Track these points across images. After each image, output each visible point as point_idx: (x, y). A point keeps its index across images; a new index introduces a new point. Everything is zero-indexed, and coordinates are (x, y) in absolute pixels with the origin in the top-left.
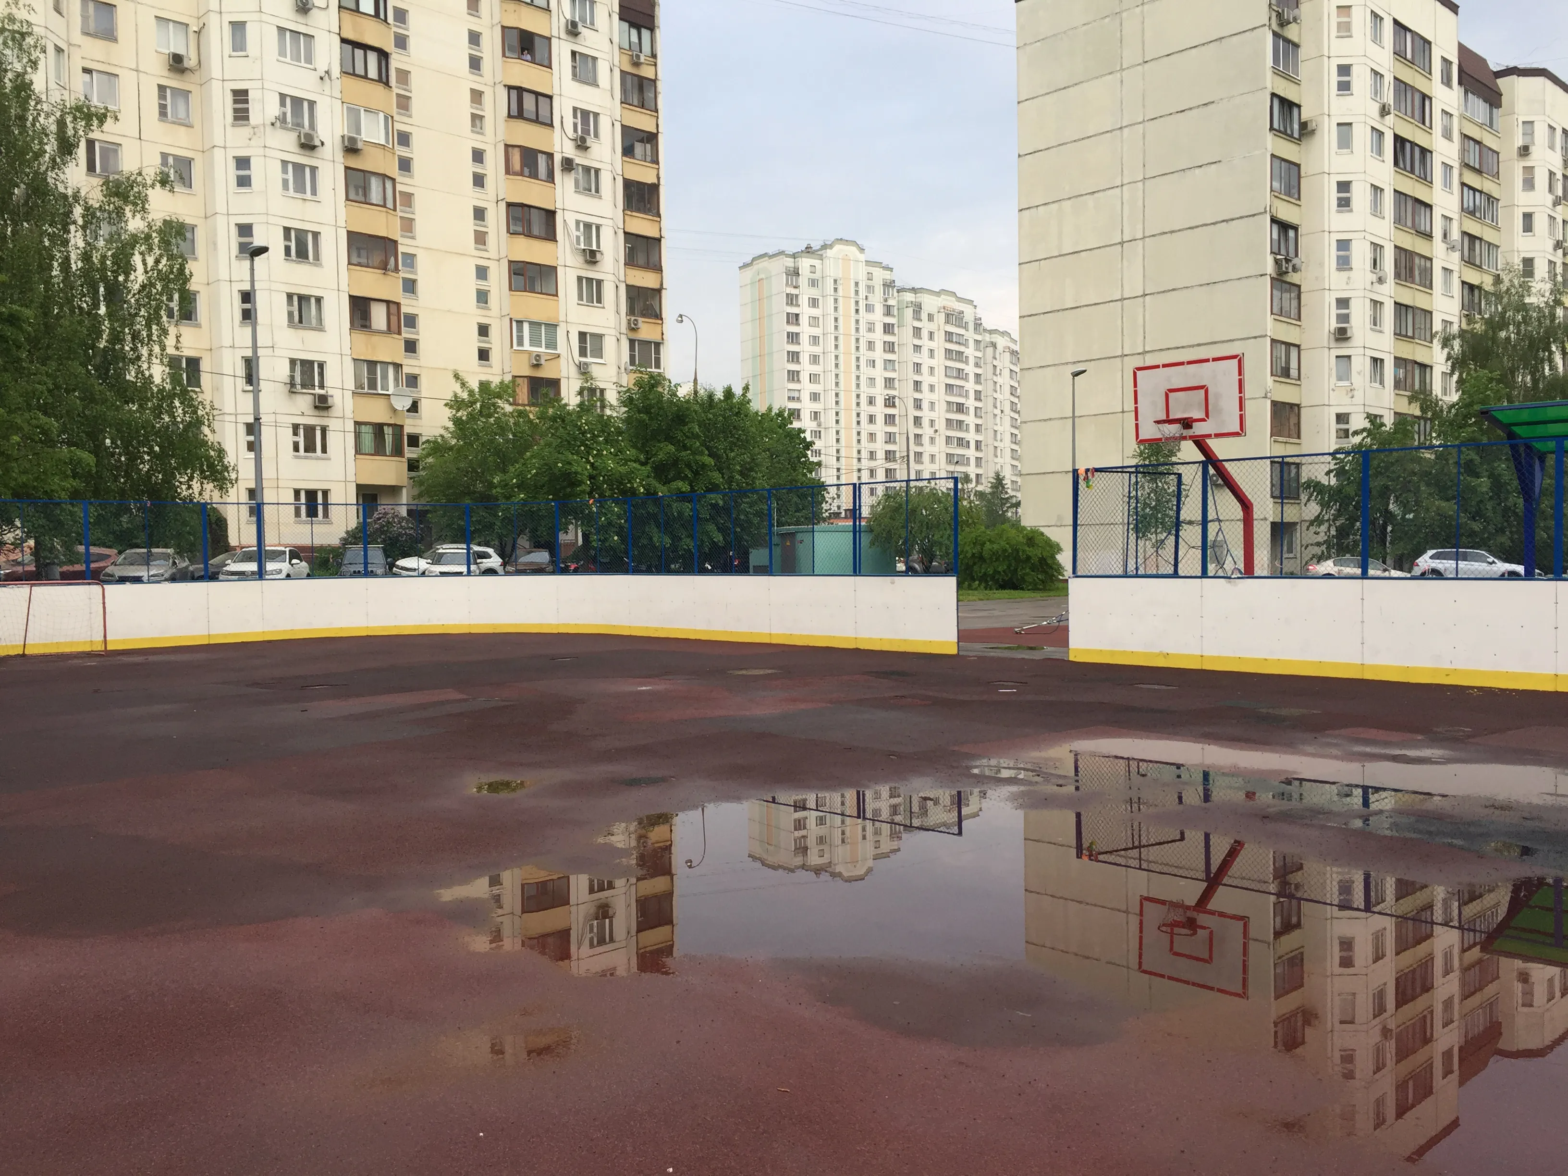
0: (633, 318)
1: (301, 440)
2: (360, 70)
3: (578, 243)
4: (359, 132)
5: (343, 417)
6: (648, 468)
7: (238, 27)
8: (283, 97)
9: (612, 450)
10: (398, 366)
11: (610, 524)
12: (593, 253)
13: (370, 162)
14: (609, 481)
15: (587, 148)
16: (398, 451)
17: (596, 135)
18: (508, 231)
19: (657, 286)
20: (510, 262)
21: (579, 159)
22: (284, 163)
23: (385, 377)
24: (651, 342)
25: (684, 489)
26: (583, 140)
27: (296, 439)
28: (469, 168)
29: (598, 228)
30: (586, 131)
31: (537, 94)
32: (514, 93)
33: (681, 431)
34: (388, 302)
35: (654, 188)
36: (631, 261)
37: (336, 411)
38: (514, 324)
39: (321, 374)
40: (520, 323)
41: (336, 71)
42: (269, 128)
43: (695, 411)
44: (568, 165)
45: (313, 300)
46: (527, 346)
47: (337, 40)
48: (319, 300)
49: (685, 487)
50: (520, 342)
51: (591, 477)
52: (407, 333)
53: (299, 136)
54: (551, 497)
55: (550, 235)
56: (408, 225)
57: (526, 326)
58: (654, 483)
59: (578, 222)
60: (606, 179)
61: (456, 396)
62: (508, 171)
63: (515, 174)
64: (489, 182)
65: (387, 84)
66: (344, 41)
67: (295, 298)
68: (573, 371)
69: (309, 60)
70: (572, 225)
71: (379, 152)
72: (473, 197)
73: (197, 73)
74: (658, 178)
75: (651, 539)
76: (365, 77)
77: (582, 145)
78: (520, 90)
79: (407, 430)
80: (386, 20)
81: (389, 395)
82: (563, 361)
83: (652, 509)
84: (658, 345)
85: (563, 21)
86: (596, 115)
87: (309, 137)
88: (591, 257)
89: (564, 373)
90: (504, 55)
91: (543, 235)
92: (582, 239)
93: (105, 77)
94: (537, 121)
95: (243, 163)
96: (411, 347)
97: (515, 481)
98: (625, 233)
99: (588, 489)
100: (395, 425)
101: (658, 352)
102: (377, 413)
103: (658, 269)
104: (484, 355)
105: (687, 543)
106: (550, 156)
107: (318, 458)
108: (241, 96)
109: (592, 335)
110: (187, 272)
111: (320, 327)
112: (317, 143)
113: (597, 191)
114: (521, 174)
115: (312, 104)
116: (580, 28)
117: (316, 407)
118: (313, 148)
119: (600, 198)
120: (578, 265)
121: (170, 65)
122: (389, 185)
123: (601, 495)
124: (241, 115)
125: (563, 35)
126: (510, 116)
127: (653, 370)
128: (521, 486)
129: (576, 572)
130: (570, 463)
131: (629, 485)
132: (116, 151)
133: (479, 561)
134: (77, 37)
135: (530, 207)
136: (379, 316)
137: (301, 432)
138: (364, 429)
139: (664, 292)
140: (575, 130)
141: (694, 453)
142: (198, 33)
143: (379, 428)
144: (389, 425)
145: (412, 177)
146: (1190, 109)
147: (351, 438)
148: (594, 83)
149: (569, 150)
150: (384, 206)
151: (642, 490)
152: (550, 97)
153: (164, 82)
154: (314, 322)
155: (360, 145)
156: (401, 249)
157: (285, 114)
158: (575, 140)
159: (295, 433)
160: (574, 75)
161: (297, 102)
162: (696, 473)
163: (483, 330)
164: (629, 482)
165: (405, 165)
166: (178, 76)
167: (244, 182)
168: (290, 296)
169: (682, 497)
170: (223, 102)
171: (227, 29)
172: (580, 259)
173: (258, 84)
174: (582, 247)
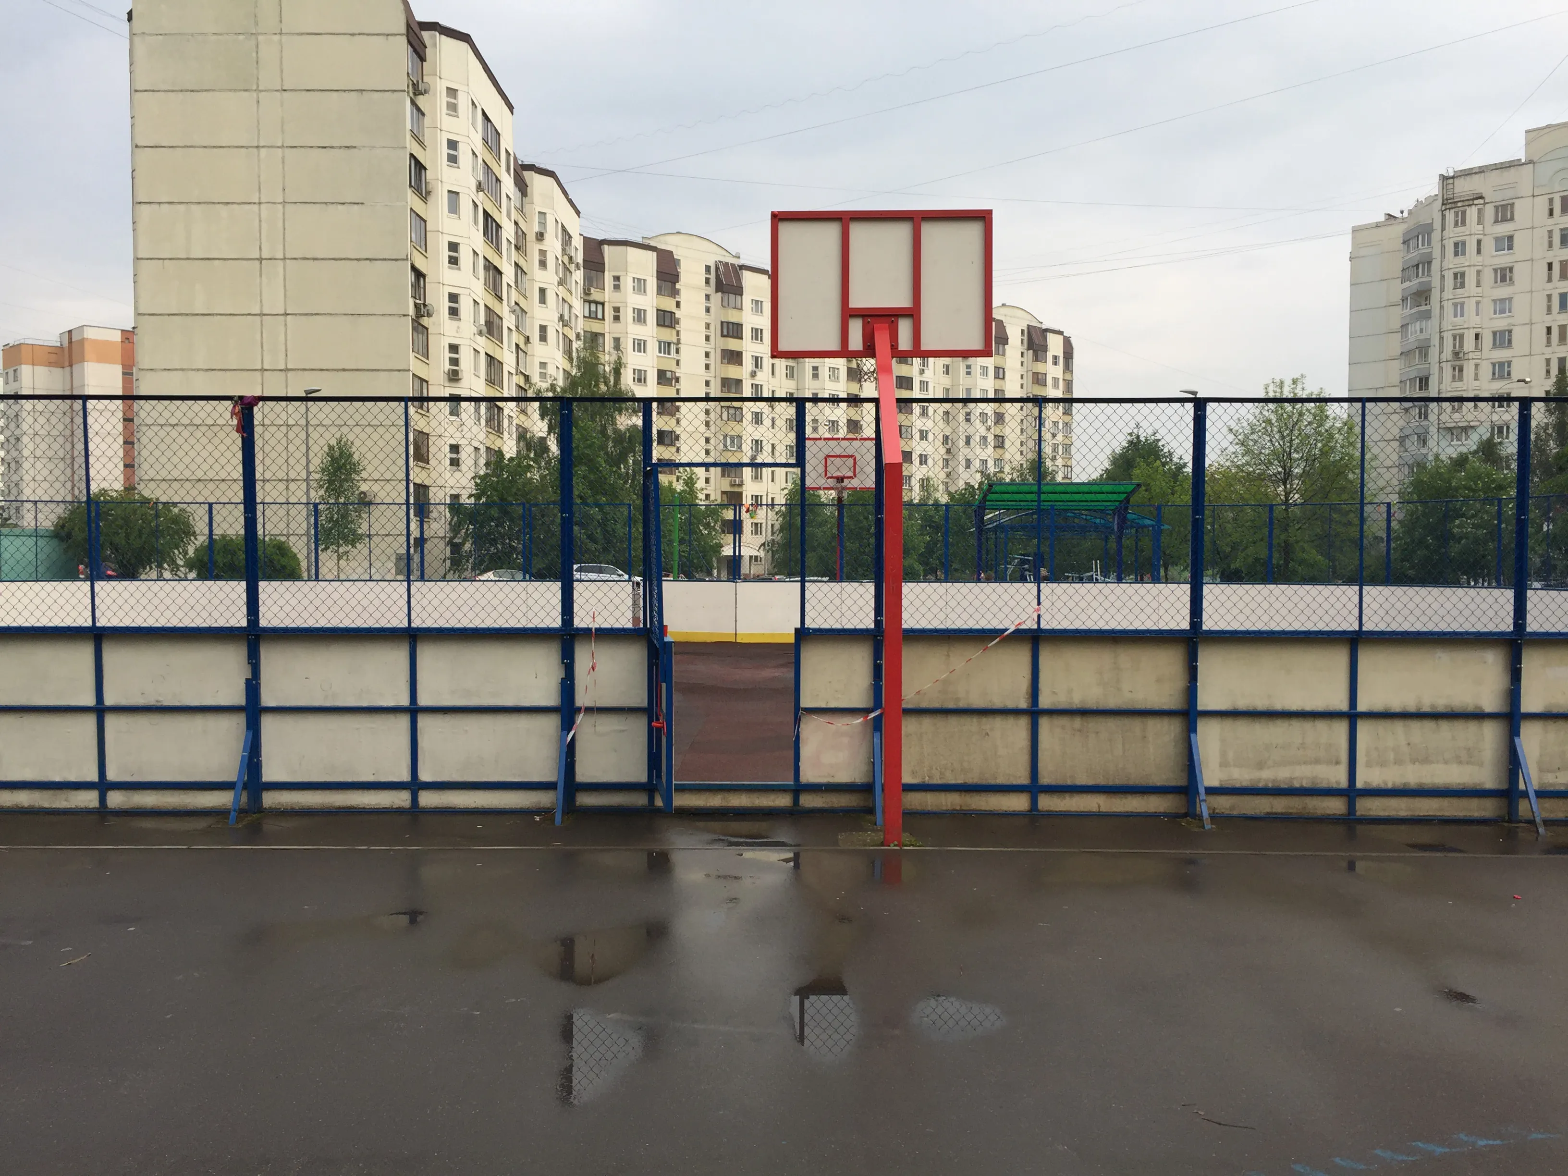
146: (332, 147)
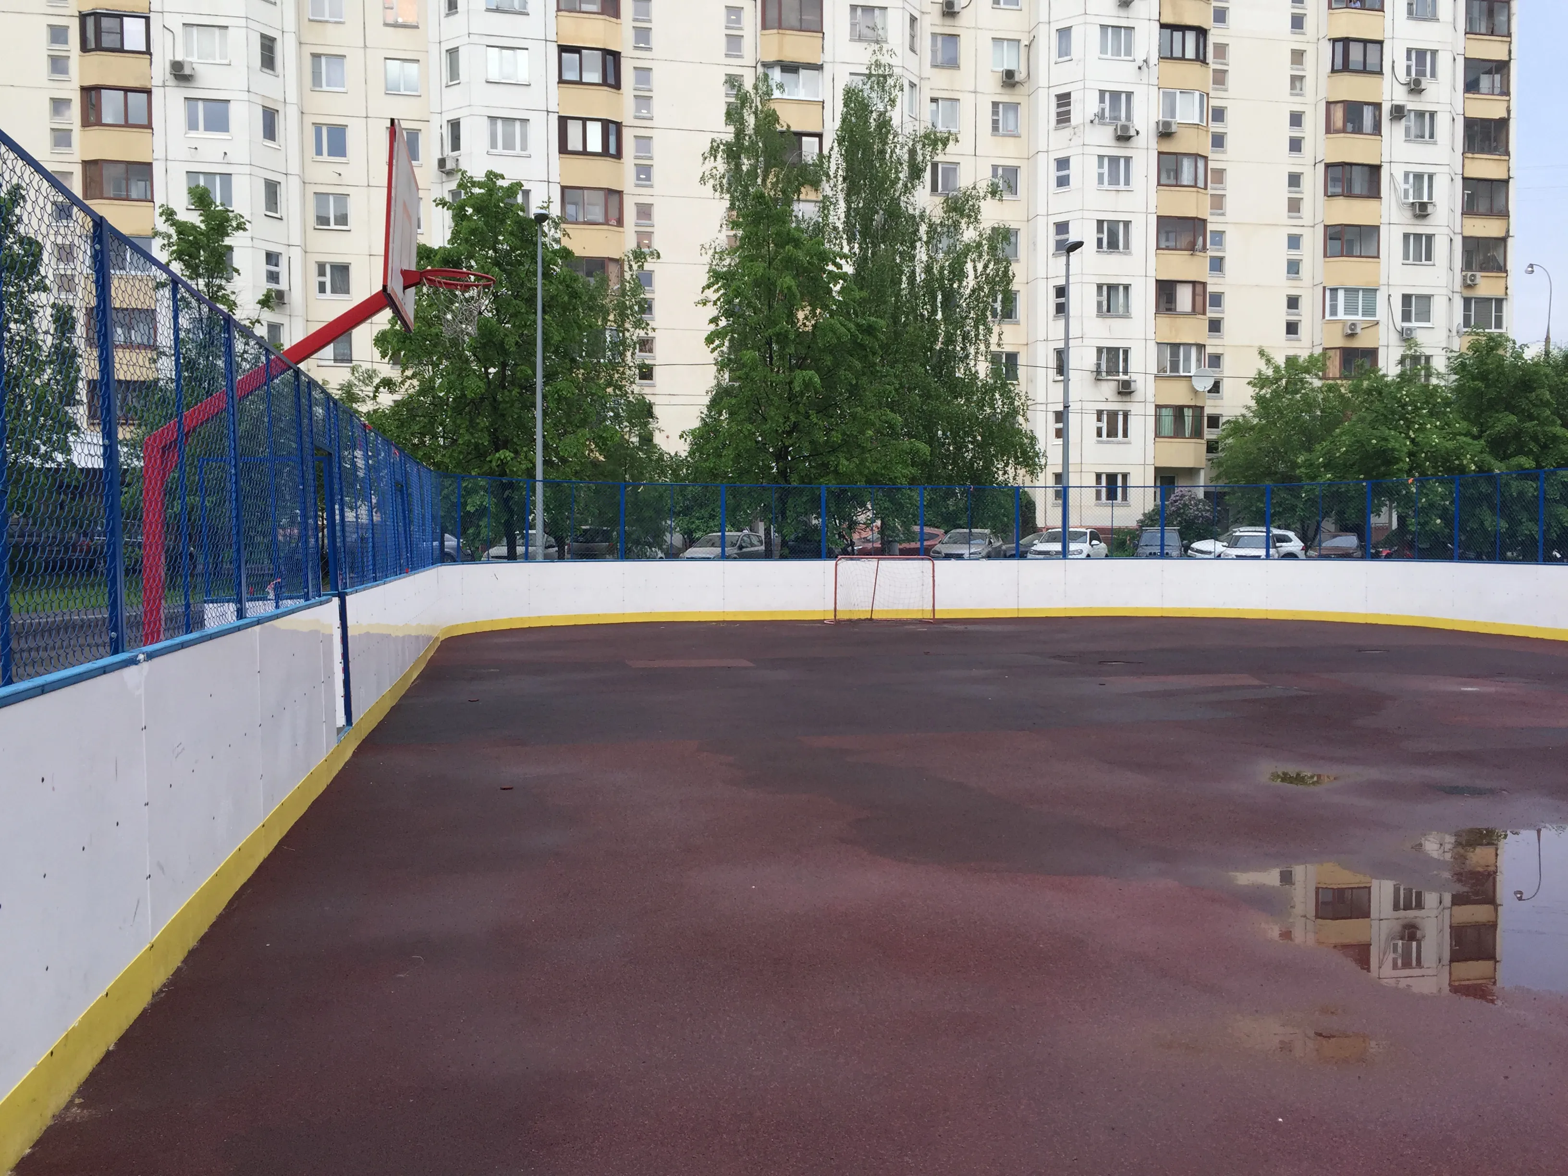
0: (1469, 274)
1: (1104, 425)
2: (1177, 53)
3: (1406, 196)
4: (1173, 115)
5: (1145, 401)
6: (1482, 442)
7: (1064, 33)
8: (1102, 93)
9: (1438, 423)
10: (1201, 347)
11: (1432, 505)
12: (1423, 206)
13: (1184, 143)
14: (1433, 456)
15: (1421, 91)
16: (1197, 433)
17: (1433, 75)
18: (1326, 194)
19: (1502, 234)
20: (1326, 227)
21: (1412, 104)
22: (1101, 157)
23: (1187, 359)
24: (1492, 299)
25: (1527, 466)
26: (1417, 82)
27: (1100, 424)
28: (1287, 132)
29: (1431, 177)
30: (1421, 73)
31: (1365, 42)
32: (1339, 46)
33: (1527, 398)
34: (1194, 283)
35: (1503, 124)
36: (1470, 209)
37: (1138, 396)
38: (1328, 293)
39: (1126, 360)
40: (1334, 290)
41: (1154, 59)
42: (1088, 126)
43: (1547, 376)
44: (1398, 113)
45: (1121, 288)
46: (1341, 315)
47: (1158, 25)
48: (1126, 288)
49: (1527, 462)
50: (1334, 312)
51: (1411, 454)
52: (1211, 313)
53: (1116, 129)
54: (1362, 476)
55: (1374, 192)
56: (1218, 202)
57: (1341, 294)
58: (1488, 458)
59: (1407, 175)
60: (1442, 123)
61: (1260, 373)
62: (1328, 130)
63: (1337, 132)
64: (1306, 146)
65: (1204, 62)
66: (1163, 26)
67: (1105, 288)
68: (1394, 338)
69: (1128, 52)
70: (1400, 177)
71: (1193, 132)
72: (1289, 163)
73: (1026, 85)
74: (1509, 112)
75: (1482, 523)
76: (1183, 58)
77: (1415, 88)
78: (1346, 41)
79: (1208, 411)
81: (1191, 377)
82: (1382, 328)
83: (1484, 488)
84: (1499, 302)
86: (1434, 53)
87: (1125, 128)
88: (1421, 211)
89: (1382, 341)
90: (1330, 7)
91: (1365, 193)
92: (1411, 192)
93: (949, 103)
94: (1364, 70)
95: (1063, 163)
96: (1215, 326)
97: (1321, 460)
98: (1464, 179)
99: (1407, 467)
100: (1196, 406)
101: (1499, 309)
102: (1178, 395)
103: (1505, 214)
104: (1292, 328)
105: (1529, 528)
106: (1378, 106)
107: (1119, 443)
108: (1064, 99)
109: (1419, 297)
110: (1010, 273)
111: (1126, 315)
112: (1132, 132)
113: (1432, 136)
114: (1344, 131)
115: (1129, 95)
117: (1119, 393)
119: (1435, 143)
120: (1405, 221)
121: (1003, 82)
122: (1201, 164)
123: (1423, 474)
124: (1063, 118)
126: (1333, 71)
127: (1493, 330)
128: (1327, 466)
129: (1389, 557)
130: (1386, 439)
131: (1457, 462)
132: (956, 169)
133: (1278, 544)
134: (928, 71)
135: (1351, 165)
136: (1184, 298)
137: (1105, 417)
138: (1164, 412)
139: (1510, 242)
140: (1409, 73)
141: (1542, 424)
142: (1028, 46)
143: (1179, 411)
144: (1189, 407)
145: (1224, 152)
147: (1151, 421)
148: (1434, 18)
149: (1401, 96)
150: (1195, 186)
151: (1473, 468)
152: (1381, 43)
153: (997, 99)
154: (1121, 309)
155: (1174, 128)
156: (1210, 227)
157: (1103, 110)
158: (1408, 84)
159: (1099, 419)
160: (1410, 12)
161: (1115, 95)
162: (1544, 447)
163: (1293, 303)
164: (1458, 458)
165: (1218, 141)
166: (1008, 91)
167: (1063, 182)
168: (1100, 287)
169: (1524, 474)
170: (1048, 108)
171: (1054, 37)
172: (1408, 214)
173: (1080, 85)
174: (1411, 200)
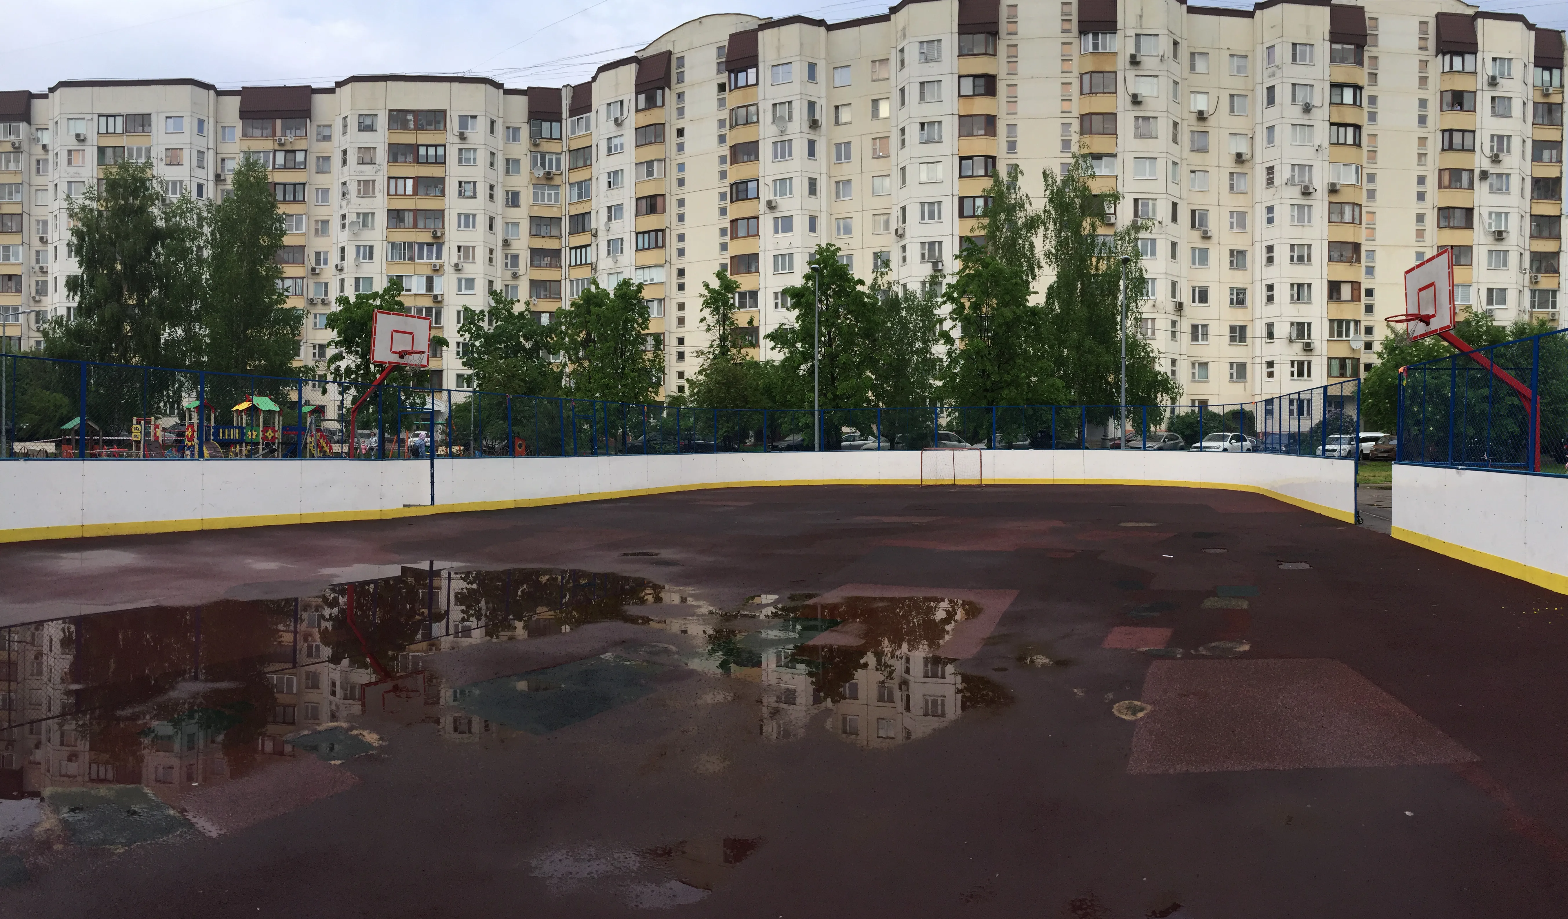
0: (1535, 275)
1: (1295, 369)
2: (1342, 140)
3: (1490, 227)
4: (1338, 179)
5: (1321, 355)
7: (1271, 129)
8: (1293, 166)
10: (1358, 322)
12: (1501, 233)
13: (1346, 196)
15: (1500, 161)
16: (1355, 375)
17: (1509, 151)
18: (1438, 227)
19: (1557, 250)
20: (1438, 247)
21: (1494, 169)
22: (1293, 205)
23: (1348, 329)
24: (1548, 291)
26: (1497, 156)
27: (1293, 369)
28: (1415, 188)
29: (1506, 214)
30: (1501, 150)
31: (1464, 131)
32: (1447, 134)
34: (1352, 282)
35: (1558, 181)
36: (1536, 234)
37: (1317, 352)
39: (1309, 330)
41: (1326, 144)
42: (1285, 186)
44: (1484, 175)
45: (1306, 286)
47: (1328, 123)
48: (1309, 285)
52: (1364, 300)
53: (1301, 188)
55: (1469, 225)
56: (1370, 231)
59: (1490, 213)
60: (1515, 181)
62: (1440, 187)
63: (1445, 188)
64: (1428, 196)
65: (1359, 145)
67: (1296, 286)
69: (1310, 140)
70: (1486, 216)
71: (1351, 189)
72: (1416, 207)
73: (1250, 163)
74: (1561, 173)
76: (1345, 144)
77: (1496, 160)
78: (1451, 131)
79: (1363, 361)
80: (1360, 106)
81: (1351, 340)
85: (1486, 77)
86: (1509, 137)
87: (1308, 187)
88: (1500, 236)
90: (1441, 110)
91: (1463, 225)
92: (1493, 224)
94: (1463, 149)
95: (1270, 209)
96: (1368, 308)
98: (1531, 215)
100: (1354, 358)
102: (1342, 351)
103: (1558, 237)
106: (1471, 171)
107: (1305, 380)
108: (1270, 170)
109: (1499, 290)
111: (1309, 302)
112: (1311, 190)
113: (1508, 189)
114: (1449, 187)
115: (1311, 167)
116: (1498, 80)
117: (1305, 350)
118: (1309, 194)
119: (1509, 194)
120: (1489, 243)
121: (1236, 160)
122: (1357, 209)
124: (1270, 182)
125: (1486, 87)
126: (1443, 150)
134: (1186, 153)
135: (1454, 208)
136: (1346, 292)
137: (1296, 366)
138: (1333, 361)
140: (1492, 150)
142: (1251, 138)
143: (1343, 361)
144: (1349, 358)
145: (1374, 201)
147: (1325, 367)
148: (1510, 116)
149: (1486, 165)
150: (1353, 222)
152: (1474, 132)
153: (1233, 170)
154: (1306, 299)
155: (1338, 187)
156: (1364, 246)
157: (1294, 176)
158: (1492, 157)
159: (1292, 366)
160: (1493, 112)
161: (1301, 167)
165: (1370, 194)
166: (1240, 166)
167: (1270, 220)
168: (1292, 285)
170: (1260, 175)
171: (1265, 131)
172: (1490, 239)
173: (1278, 161)
174: (1493, 229)
